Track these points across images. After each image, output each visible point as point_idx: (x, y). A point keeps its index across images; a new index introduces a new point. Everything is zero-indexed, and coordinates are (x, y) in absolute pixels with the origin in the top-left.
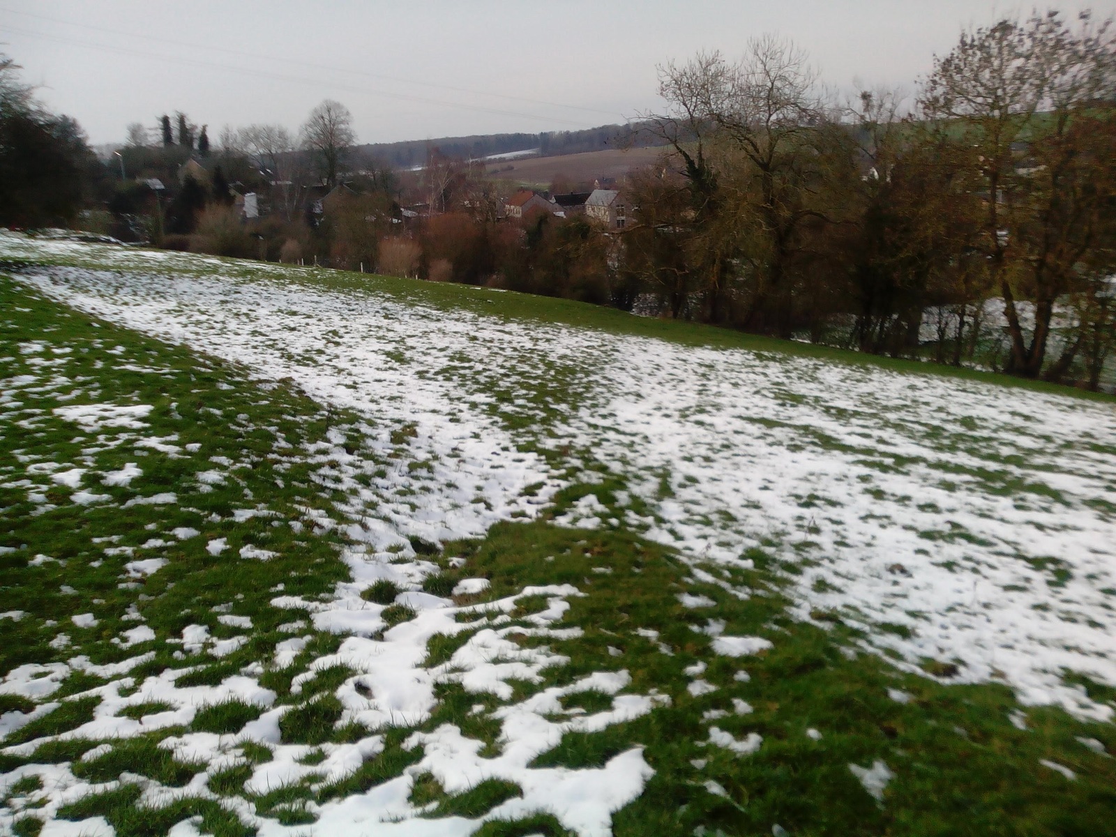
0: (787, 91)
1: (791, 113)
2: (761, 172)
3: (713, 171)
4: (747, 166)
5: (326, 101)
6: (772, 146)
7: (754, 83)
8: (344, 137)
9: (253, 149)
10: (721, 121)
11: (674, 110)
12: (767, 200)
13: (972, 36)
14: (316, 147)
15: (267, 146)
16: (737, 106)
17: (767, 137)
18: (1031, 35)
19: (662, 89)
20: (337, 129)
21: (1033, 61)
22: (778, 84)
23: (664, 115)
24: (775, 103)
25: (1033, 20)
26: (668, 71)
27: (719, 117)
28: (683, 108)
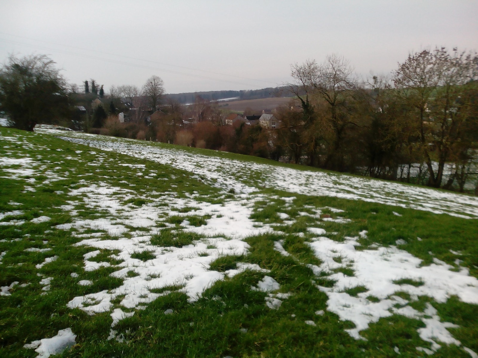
0: (341, 75)
1: (342, 84)
2: (331, 107)
3: (313, 106)
4: (326, 104)
5: (153, 76)
6: (335, 96)
7: (328, 72)
8: (160, 90)
9: (123, 95)
10: (315, 86)
11: (297, 82)
12: (333, 117)
13: (413, 56)
14: (149, 95)
15: (129, 94)
16: (322, 81)
17: (334, 93)
18: (435, 56)
19: (293, 74)
20: (157, 88)
21: (436, 65)
22: (338, 73)
23: (293, 84)
24: (336, 80)
25: (436, 50)
26: (295, 67)
27: (315, 85)
28: (301, 81)
